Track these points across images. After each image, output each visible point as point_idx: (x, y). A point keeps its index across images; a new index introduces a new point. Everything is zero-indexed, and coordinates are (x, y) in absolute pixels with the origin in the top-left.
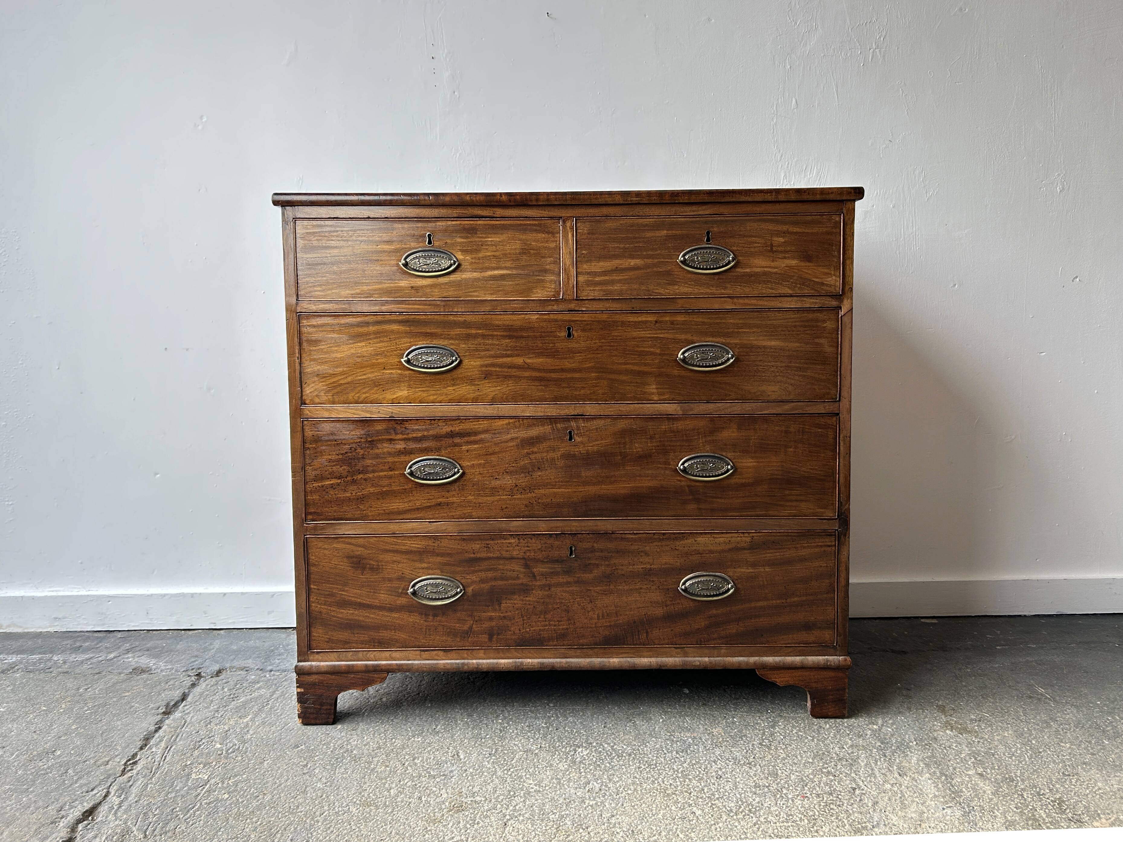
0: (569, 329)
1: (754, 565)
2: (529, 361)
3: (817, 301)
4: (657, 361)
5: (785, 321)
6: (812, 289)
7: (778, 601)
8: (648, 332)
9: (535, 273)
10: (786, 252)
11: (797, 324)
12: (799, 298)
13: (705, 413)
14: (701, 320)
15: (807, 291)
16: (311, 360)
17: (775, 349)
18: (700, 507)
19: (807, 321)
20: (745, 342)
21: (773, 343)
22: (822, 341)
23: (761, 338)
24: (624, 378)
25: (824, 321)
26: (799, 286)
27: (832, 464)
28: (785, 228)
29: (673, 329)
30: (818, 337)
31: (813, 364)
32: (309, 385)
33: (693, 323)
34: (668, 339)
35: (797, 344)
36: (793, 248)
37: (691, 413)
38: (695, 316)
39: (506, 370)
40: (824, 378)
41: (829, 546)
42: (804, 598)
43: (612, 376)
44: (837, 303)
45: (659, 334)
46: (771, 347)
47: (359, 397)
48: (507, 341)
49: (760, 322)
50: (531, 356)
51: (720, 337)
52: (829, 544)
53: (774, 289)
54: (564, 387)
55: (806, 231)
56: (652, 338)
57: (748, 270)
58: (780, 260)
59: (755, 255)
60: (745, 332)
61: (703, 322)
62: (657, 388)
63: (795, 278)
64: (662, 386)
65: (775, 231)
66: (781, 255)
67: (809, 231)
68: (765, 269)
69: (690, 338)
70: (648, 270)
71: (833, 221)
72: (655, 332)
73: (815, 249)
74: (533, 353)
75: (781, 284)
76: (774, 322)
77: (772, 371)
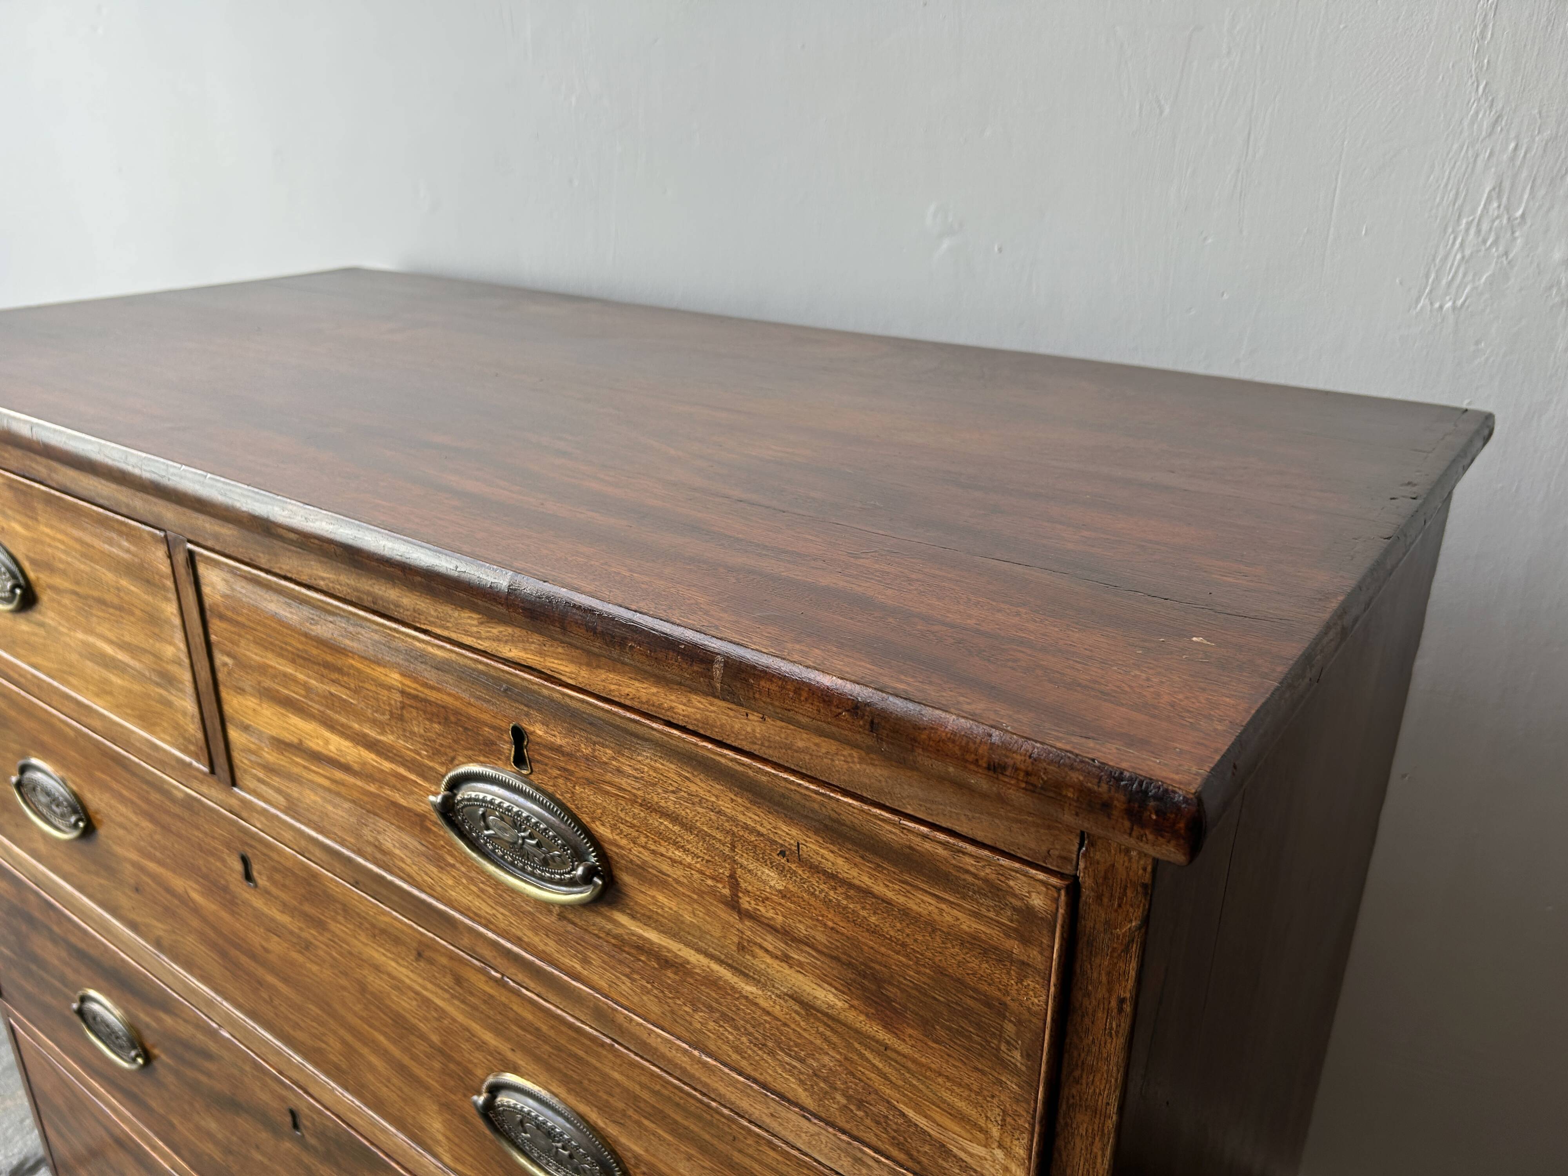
0: (245, 861)
2: (196, 896)
8: (404, 971)
15: (873, 1140)
26: (841, 1099)
29: (464, 1002)
33: (512, 1015)
38: (513, 999)
39: (163, 893)
43: (349, 1038)
45: (431, 992)
50: (196, 885)
51: (588, 1102)
53: (746, 1055)
54: (265, 1000)
55: (879, 889)
56: (417, 993)
57: (653, 936)
58: (769, 960)
59: (676, 894)
60: (660, 1138)
61: (537, 1029)
62: (447, 1138)
63: (826, 1060)
64: (457, 1140)
65: (746, 827)
66: (771, 942)
67: (890, 895)
68: (715, 966)
69: (510, 1055)
70: (372, 788)
71: (1017, 903)
72: (420, 981)
73: (917, 988)
74: (197, 882)
75: (772, 1053)
76: (756, 1166)
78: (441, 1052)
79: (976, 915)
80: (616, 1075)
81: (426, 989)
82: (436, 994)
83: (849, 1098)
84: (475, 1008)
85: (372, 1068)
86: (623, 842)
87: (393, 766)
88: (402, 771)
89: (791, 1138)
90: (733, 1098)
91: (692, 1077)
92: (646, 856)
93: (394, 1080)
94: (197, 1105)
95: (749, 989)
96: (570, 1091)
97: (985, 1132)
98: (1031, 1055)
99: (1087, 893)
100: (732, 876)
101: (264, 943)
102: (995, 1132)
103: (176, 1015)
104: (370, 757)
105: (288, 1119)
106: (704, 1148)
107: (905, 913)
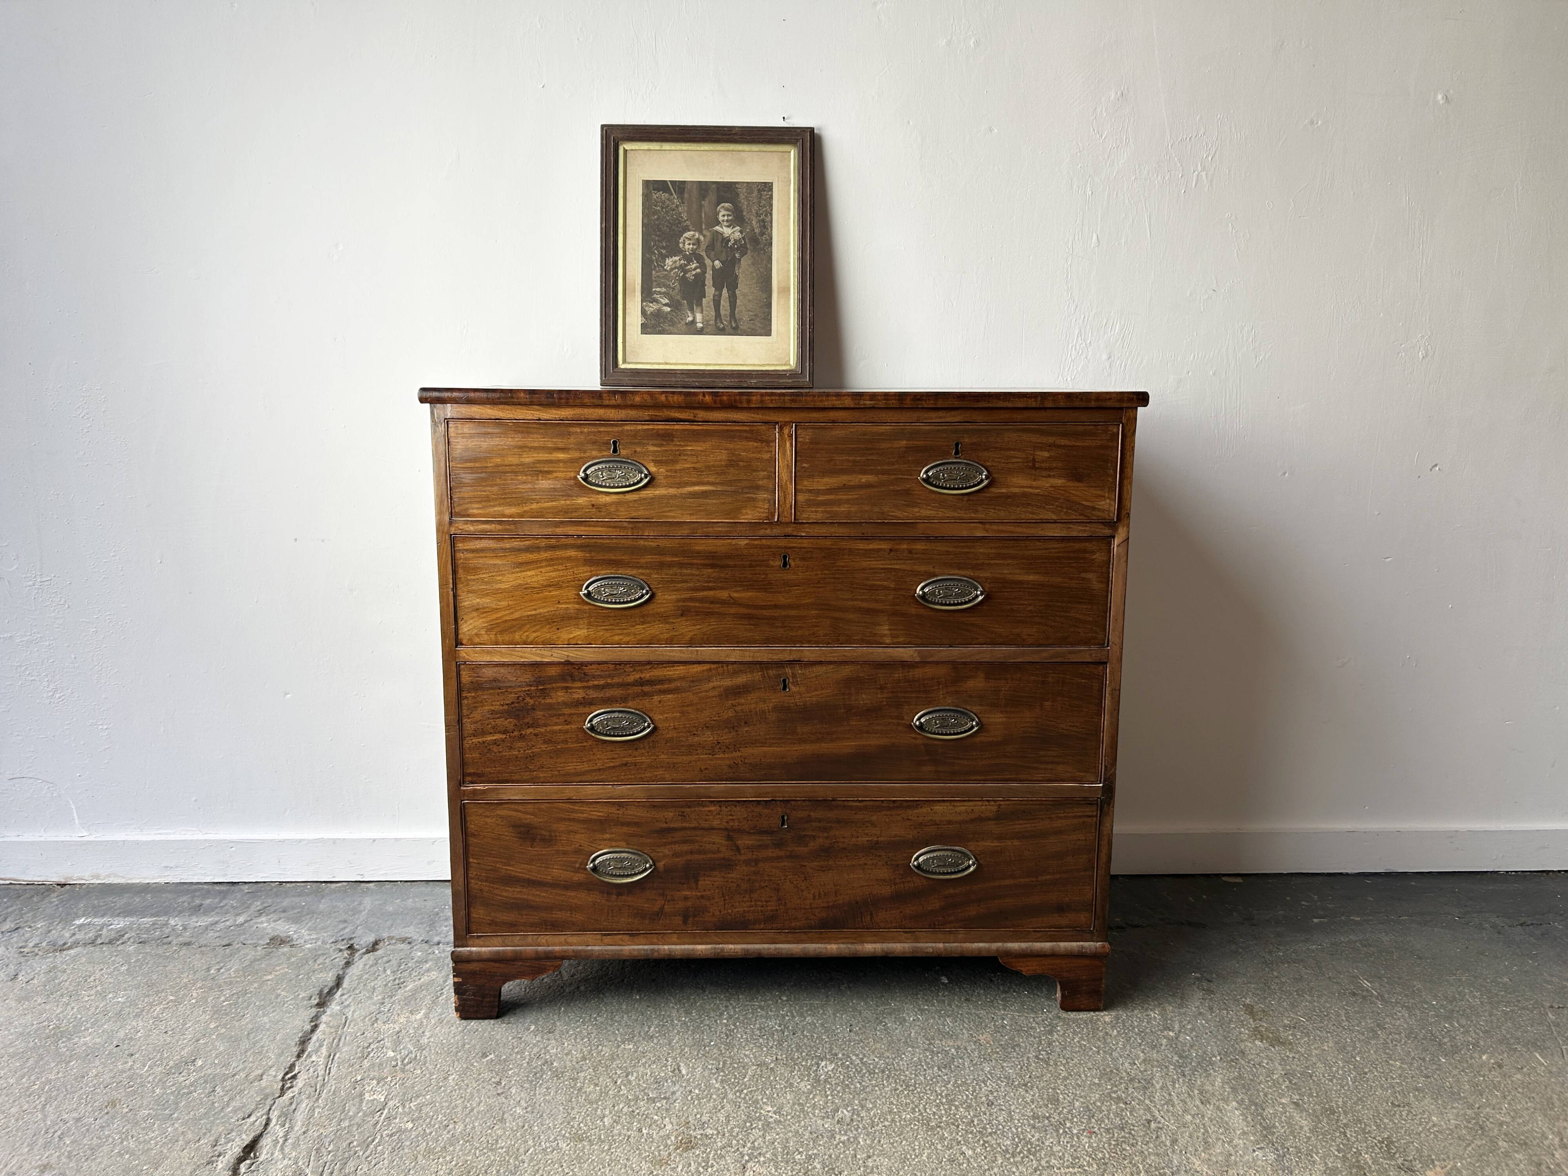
0: (785, 557)
1: (1000, 838)
2: (735, 595)
3: (1086, 528)
4: (890, 597)
5: (1045, 552)
6: (1081, 515)
7: (1027, 880)
8: (880, 562)
9: (745, 491)
10: (1050, 469)
11: (1060, 555)
12: (1064, 525)
13: (947, 658)
14: (945, 548)
15: (1075, 517)
16: (469, 592)
17: (1034, 584)
18: (939, 769)
19: (1072, 552)
20: (997, 576)
21: (1031, 578)
22: (1090, 576)
23: (1017, 571)
24: (851, 616)
25: (1093, 552)
26: (1065, 510)
27: (1097, 720)
28: (1051, 440)
29: (912, 560)
30: (1085, 571)
32: (466, 622)
33: (935, 552)
34: (904, 571)
35: (1059, 580)
36: (1060, 465)
37: (930, 659)
38: (938, 545)
39: (707, 605)
40: (1091, 619)
41: (1089, 816)
42: (1057, 876)
43: (837, 615)
44: (1111, 531)
45: (894, 564)
46: (1028, 582)
47: (527, 637)
48: (709, 571)
49: (1015, 553)
50: (739, 589)
51: (966, 569)
52: (1090, 814)
53: (1035, 513)
55: (1076, 444)
56: (886, 569)
57: (1004, 490)
59: (1014, 473)
60: (998, 564)
61: (949, 551)
62: (889, 630)
63: (1061, 500)
64: (895, 627)
65: (1039, 443)
66: (1044, 474)
67: (1079, 445)
68: (1026, 490)
70: (883, 489)
71: (1110, 432)
72: (889, 562)
74: (742, 586)
75: (1043, 508)
76: (1033, 552)
77: (1029, 611)
78: (894, 589)
79: (1101, 440)
80: (981, 550)
81: (891, 564)
82: (897, 564)
83: (1067, 509)
84: (918, 559)
85: (848, 623)
86: (996, 465)
87: (896, 476)
88: (900, 476)
89: (1047, 533)
92: (1004, 465)
93: (863, 620)
95: (1037, 491)
100: (1034, 459)
101: (785, 596)
104: (884, 477)
105: (780, 687)
107: (1083, 448)
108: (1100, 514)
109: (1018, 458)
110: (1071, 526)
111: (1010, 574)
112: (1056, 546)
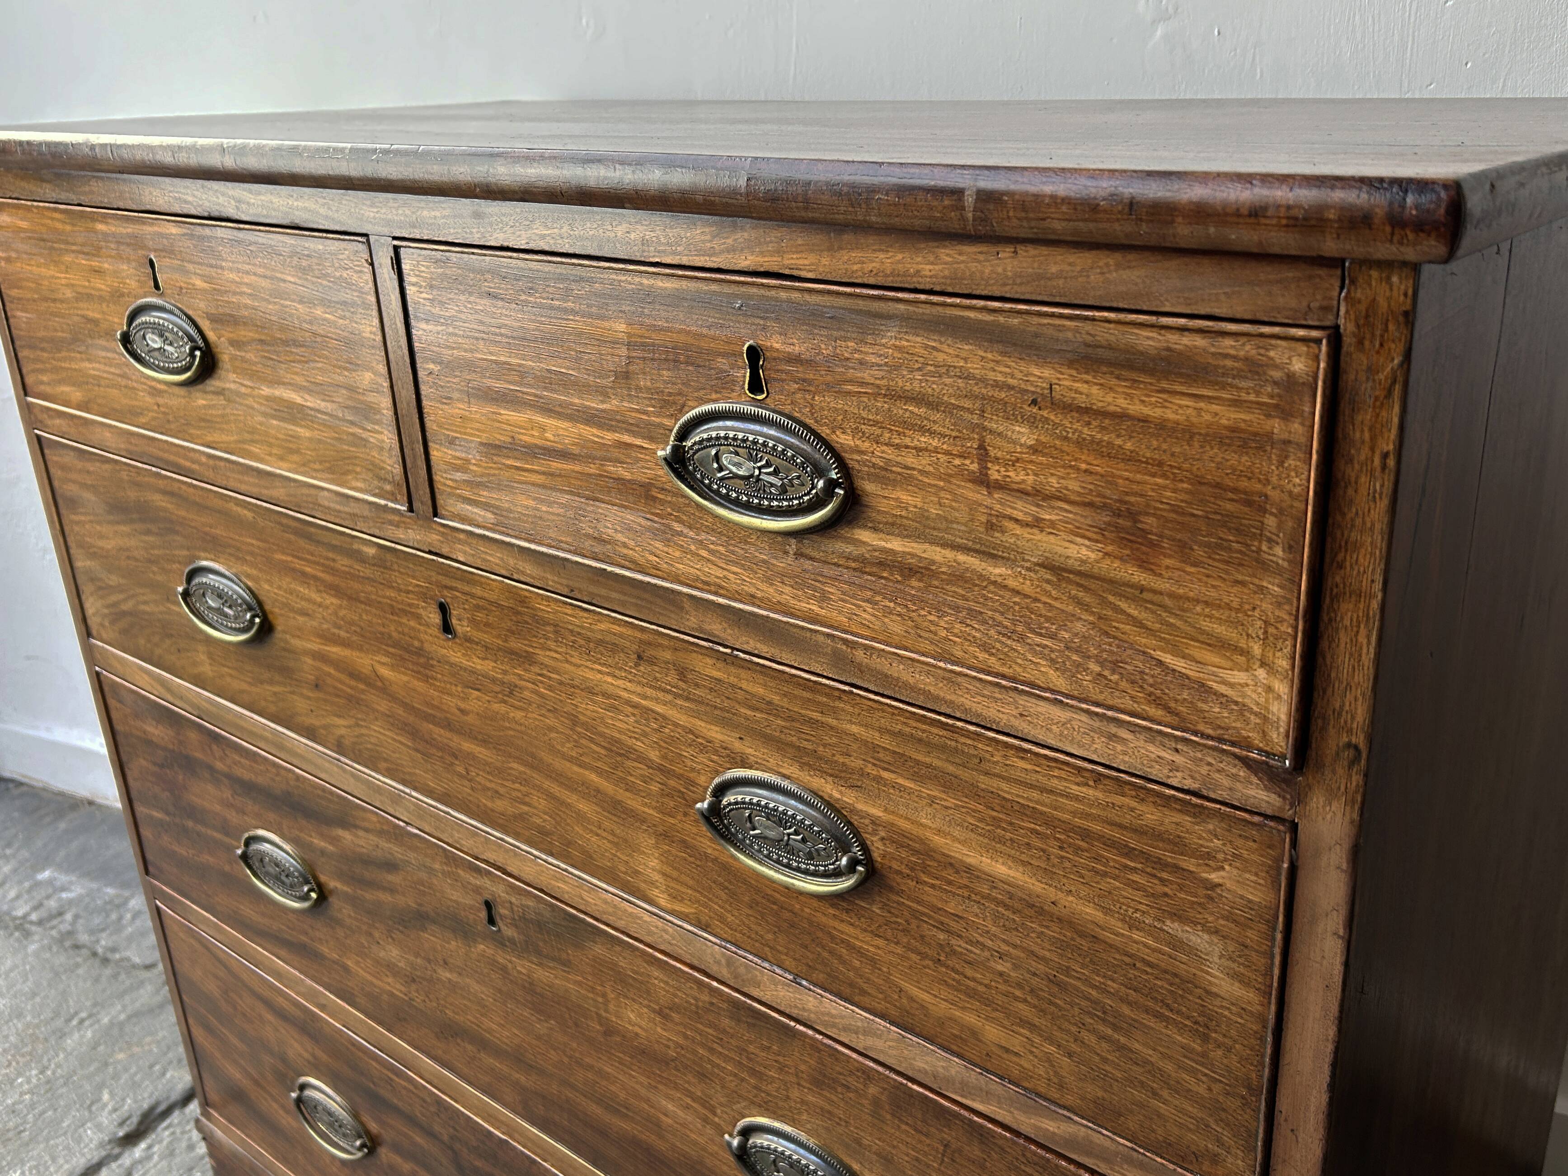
0: (443, 609)
2: (385, 672)
3: (1179, 759)
5: (1046, 798)
6: (1154, 702)
10: (1037, 495)
11: (1096, 827)
12: (1097, 724)
13: (794, 1012)
14: (760, 691)
15: (1128, 704)
17: (1011, 897)
19: (1139, 831)
20: (903, 825)
21: (1001, 869)
23: (959, 832)
24: (583, 806)
26: (1095, 667)
28: (1039, 376)
29: (687, 699)
30: (1178, 916)
31: (1158, 1016)
33: (740, 695)
34: (676, 725)
36: (1074, 485)
37: (755, 993)
38: (743, 674)
39: (347, 680)
40: (1202, 1090)
43: (556, 789)
44: (1279, 802)
45: (651, 699)
46: (992, 881)
49: (951, 768)
50: (385, 658)
51: (823, 773)
53: (994, 651)
54: (461, 776)
55: (1136, 408)
56: (635, 706)
57: (896, 544)
58: (1018, 530)
59: (922, 487)
60: (901, 789)
61: (769, 703)
62: (664, 874)
63: (1079, 626)
64: (675, 874)
65: (996, 385)
66: (1021, 509)
67: (1146, 411)
68: (962, 557)
69: (737, 746)
70: (592, 469)
71: (1277, 375)
72: (639, 689)
73: (1174, 509)
74: (387, 654)
75: (1022, 639)
76: (1004, 786)
77: (1001, 974)
78: (661, 769)
79: (1236, 403)
80: (855, 729)
81: (645, 697)
82: (657, 700)
83: (1102, 663)
84: (700, 702)
85: (581, 817)
86: (866, 445)
87: (617, 436)
88: (627, 438)
89: (1041, 737)
90: (979, 709)
91: (937, 698)
92: (890, 453)
93: (606, 824)
94: (377, 934)
95: (997, 571)
96: (803, 766)
97: (1245, 653)
98: (1293, 547)
99: (1348, 341)
100: (982, 447)
101: (462, 705)
102: (1257, 649)
103: (356, 827)
104: (591, 433)
105: (484, 914)
106: (948, 783)
107: (1162, 428)
108: (1225, 716)
109: (932, 433)
110: (1124, 734)
111: (939, 832)
112: (1075, 789)
